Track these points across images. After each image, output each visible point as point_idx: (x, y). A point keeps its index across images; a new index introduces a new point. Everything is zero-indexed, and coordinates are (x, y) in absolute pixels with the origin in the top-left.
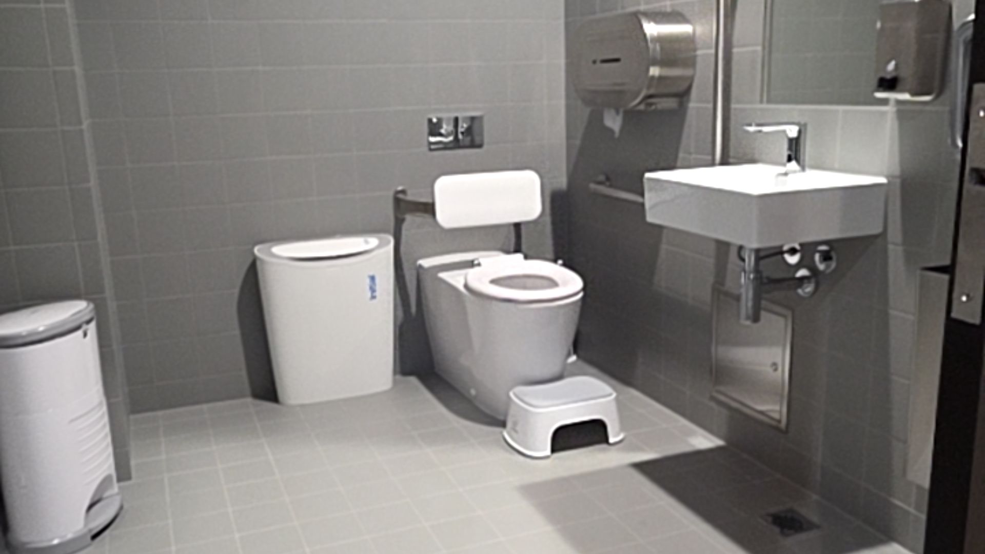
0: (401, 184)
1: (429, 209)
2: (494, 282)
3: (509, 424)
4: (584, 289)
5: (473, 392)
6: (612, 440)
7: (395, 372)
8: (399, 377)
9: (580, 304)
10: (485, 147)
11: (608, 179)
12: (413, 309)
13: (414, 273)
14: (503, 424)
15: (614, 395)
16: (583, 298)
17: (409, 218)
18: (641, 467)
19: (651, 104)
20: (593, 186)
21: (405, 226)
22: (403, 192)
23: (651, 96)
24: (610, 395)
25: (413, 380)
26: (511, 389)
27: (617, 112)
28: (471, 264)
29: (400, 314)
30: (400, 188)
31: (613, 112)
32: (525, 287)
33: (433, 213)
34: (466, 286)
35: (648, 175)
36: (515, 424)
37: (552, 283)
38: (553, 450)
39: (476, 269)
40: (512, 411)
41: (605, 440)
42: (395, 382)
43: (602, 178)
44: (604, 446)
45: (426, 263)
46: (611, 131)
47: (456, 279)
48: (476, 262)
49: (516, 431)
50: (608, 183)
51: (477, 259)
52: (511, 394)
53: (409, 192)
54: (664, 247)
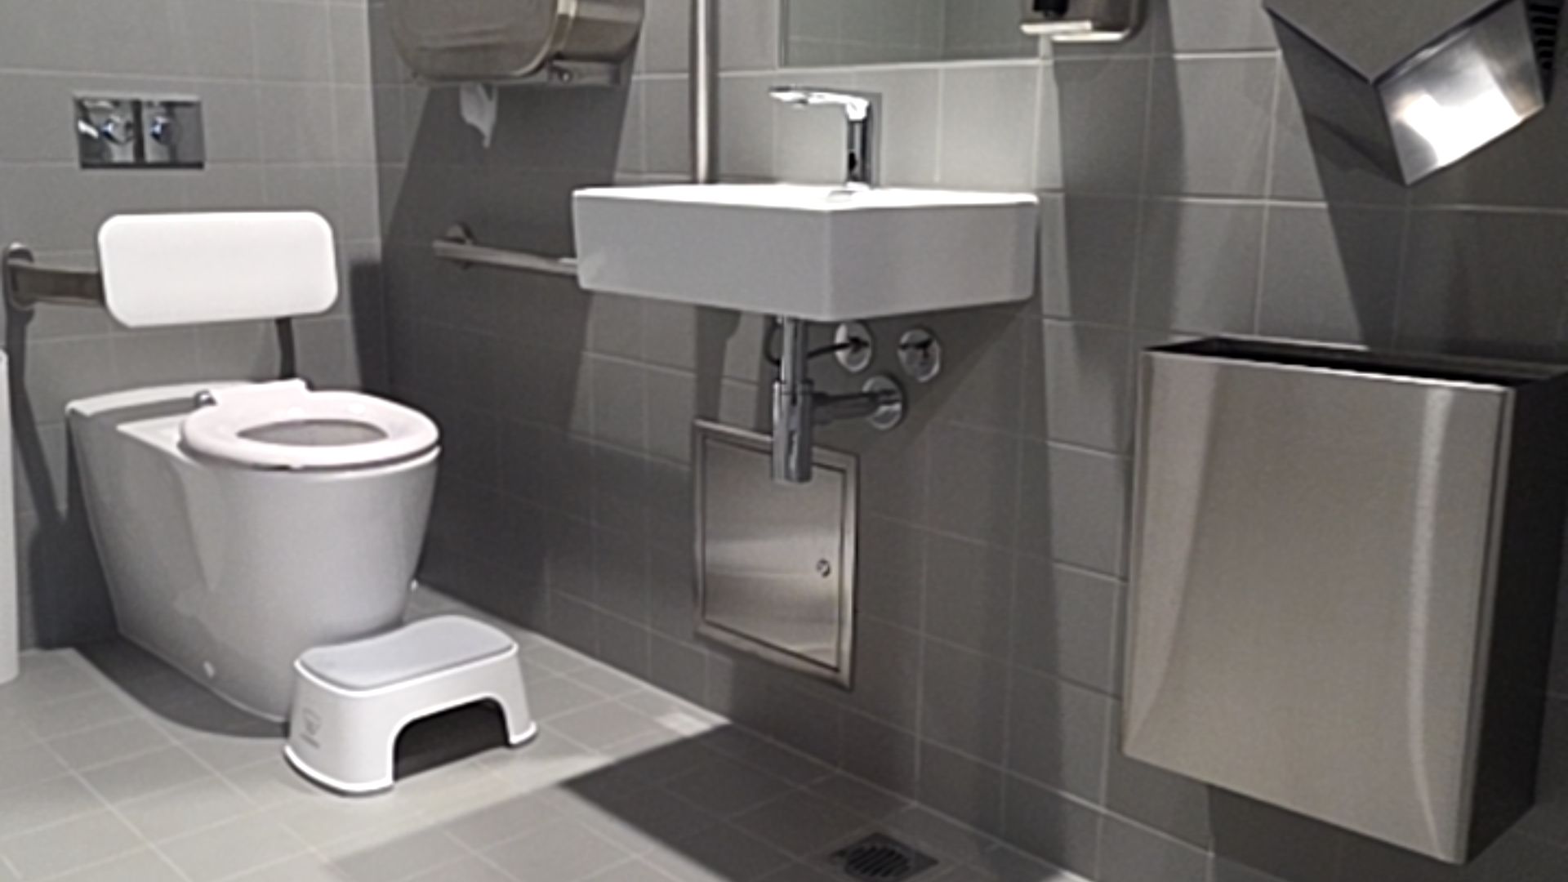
0: (17, 240)
1: (90, 287)
2: (244, 434)
3: (297, 728)
4: (440, 442)
5: (209, 669)
6: (514, 739)
7: (22, 646)
8: (33, 652)
9: (433, 472)
10: (208, 166)
11: (469, 233)
12: (62, 506)
13: (62, 427)
14: (285, 730)
15: (515, 648)
16: (440, 459)
17: (40, 308)
18: (580, 785)
19: (561, 72)
20: (439, 245)
21: (32, 327)
22: (23, 254)
23: (560, 56)
24: (509, 648)
25: (70, 655)
26: (296, 656)
27: (488, 89)
28: (196, 403)
29: (31, 514)
30: (16, 246)
31: (481, 90)
32: (313, 443)
33: (99, 295)
34: (184, 445)
35: (577, 193)
36: (311, 727)
37: (373, 432)
38: (397, 776)
39: (205, 411)
40: (301, 703)
41: (505, 742)
42: (23, 663)
43: (457, 231)
44: (501, 751)
45: (87, 406)
46: (476, 132)
47: (163, 435)
48: (204, 397)
49: (314, 744)
50: (468, 241)
51: (206, 392)
52: (298, 665)
53: (36, 254)
54: (589, 355)
